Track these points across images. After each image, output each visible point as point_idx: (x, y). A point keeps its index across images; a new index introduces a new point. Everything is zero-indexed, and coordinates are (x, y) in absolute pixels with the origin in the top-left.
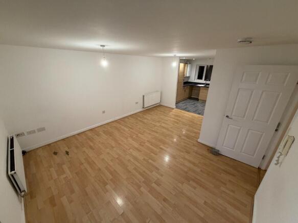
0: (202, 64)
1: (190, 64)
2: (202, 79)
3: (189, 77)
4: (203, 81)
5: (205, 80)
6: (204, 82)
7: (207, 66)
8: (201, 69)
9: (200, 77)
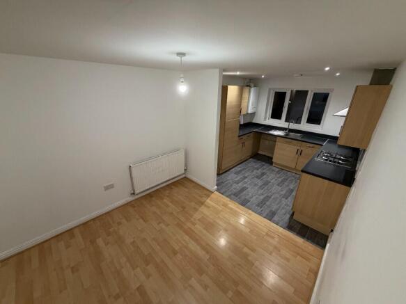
0: (280, 87)
1: (255, 86)
2: (279, 118)
3: (253, 114)
4: (281, 123)
5: (287, 120)
6: (285, 125)
7: (292, 91)
8: (279, 97)
9: (276, 114)
